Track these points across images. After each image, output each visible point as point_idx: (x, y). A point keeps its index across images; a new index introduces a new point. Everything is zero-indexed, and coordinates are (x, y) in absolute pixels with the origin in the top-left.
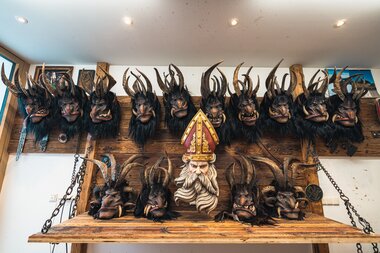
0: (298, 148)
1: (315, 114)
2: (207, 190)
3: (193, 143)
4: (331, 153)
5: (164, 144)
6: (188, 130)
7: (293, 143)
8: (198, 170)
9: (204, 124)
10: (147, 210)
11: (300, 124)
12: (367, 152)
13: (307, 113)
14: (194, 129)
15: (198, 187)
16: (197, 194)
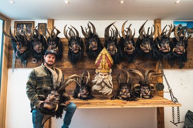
0: (154, 65)
1: (163, 48)
2: (107, 86)
3: (100, 64)
4: (171, 67)
5: (86, 63)
6: (98, 58)
7: (152, 63)
8: (103, 77)
9: (106, 55)
10: (79, 95)
11: (156, 53)
12: (189, 66)
13: (159, 47)
14: (101, 58)
15: (103, 84)
16: (103, 88)
